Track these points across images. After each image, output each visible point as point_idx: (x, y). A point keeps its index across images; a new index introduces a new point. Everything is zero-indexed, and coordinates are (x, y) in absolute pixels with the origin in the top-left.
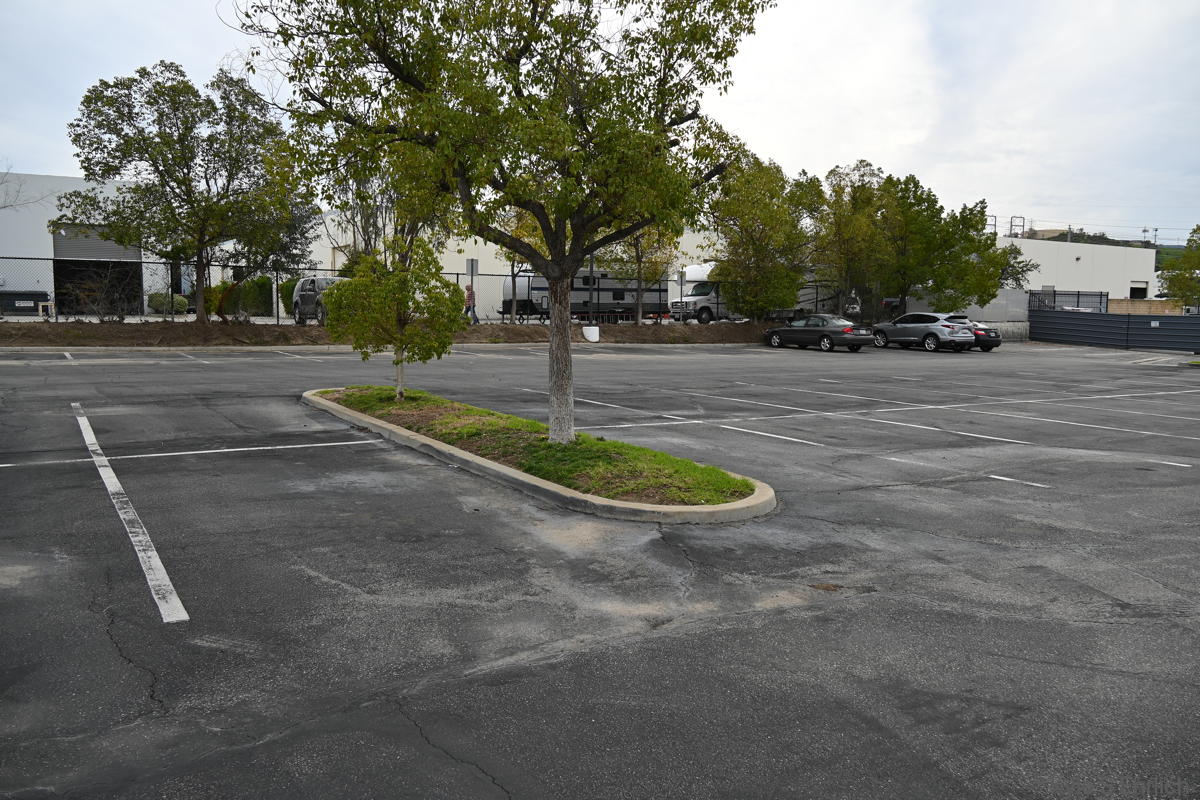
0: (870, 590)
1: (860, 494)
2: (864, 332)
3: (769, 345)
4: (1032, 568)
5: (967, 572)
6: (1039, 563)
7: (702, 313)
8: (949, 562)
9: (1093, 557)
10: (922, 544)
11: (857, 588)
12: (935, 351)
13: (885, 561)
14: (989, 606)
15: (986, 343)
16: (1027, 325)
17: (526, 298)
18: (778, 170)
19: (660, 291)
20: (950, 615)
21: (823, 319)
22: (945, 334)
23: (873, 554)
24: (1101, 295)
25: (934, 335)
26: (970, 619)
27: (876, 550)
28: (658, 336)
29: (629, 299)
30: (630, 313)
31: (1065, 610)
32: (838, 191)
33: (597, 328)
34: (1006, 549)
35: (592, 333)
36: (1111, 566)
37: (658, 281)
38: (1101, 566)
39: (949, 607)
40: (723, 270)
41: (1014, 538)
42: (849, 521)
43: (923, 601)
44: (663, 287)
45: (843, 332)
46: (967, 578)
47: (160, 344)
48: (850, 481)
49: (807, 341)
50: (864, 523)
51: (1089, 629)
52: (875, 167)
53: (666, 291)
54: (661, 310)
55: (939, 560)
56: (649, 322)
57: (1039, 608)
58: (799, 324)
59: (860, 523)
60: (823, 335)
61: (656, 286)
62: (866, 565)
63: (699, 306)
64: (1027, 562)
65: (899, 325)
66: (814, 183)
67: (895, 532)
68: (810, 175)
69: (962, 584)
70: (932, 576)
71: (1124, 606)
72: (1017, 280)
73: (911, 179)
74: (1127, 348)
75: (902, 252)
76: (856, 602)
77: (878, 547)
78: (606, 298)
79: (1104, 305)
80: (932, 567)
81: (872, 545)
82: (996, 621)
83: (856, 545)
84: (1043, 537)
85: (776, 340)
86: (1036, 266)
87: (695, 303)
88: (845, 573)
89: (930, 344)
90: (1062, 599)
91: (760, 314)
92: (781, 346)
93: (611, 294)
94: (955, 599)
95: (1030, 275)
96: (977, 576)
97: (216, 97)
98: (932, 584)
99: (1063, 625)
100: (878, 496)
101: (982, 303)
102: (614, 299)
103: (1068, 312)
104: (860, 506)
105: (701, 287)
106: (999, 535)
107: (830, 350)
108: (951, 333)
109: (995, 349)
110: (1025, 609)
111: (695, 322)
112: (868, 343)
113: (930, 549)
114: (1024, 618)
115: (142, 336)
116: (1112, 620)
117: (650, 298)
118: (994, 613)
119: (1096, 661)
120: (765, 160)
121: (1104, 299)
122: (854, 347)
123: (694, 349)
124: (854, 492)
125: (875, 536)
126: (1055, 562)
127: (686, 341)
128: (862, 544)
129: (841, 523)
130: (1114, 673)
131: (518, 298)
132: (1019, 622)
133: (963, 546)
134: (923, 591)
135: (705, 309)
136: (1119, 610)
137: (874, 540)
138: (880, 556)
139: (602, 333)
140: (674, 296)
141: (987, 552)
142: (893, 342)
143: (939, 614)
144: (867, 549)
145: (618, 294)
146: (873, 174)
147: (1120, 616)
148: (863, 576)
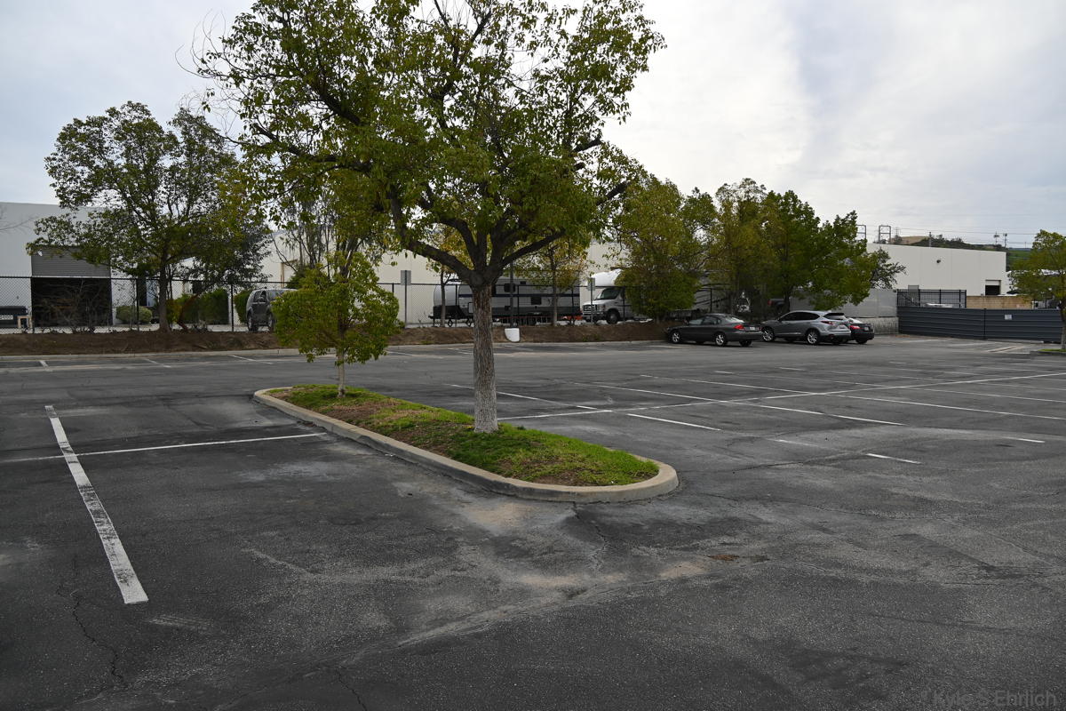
0: (762, 559)
1: (754, 473)
2: (753, 329)
3: (668, 340)
4: (906, 536)
5: (849, 541)
6: (912, 531)
7: (610, 315)
8: (833, 533)
9: (961, 525)
10: (809, 516)
11: (751, 557)
12: (817, 344)
13: (776, 533)
14: (868, 571)
15: (861, 336)
16: (896, 320)
17: (454, 304)
18: (674, 188)
19: (572, 295)
20: (835, 580)
21: (717, 318)
22: (825, 329)
23: (765, 526)
24: (960, 292)
25: (815, 330)
26: (852, 583)
27: (768, 523)
28: (572, 336)
29: (545, 303)
30: (546, 315)
31: (937, 574)
32: (727, 205)
33: (518, 330)
34: (883, 519)
35: (514, 334)
36: (976, 533)
37: (570, 287)
38: (968, 533)
39: (833, 572)
40: (628, 276)
41: (890, 509)
42: (743, 497)
43: (811, 568)
44: (574, 292)
45: (735, 329)
46: (849, 547)
47: (127, 351)
48: (744, 461)
49: (703, 338)
50: (757, 499)
51: (959, 590)
52: (758, 185)
53: (578, 295)
54: (574, 312)
55: (824, 530)
56: (563, 323)
57: (914, 572)
58: (697, 322)
59: (753, 499)
60: (718, 332)
61: (569, 292)
62: (760, 537)
63: (607, 310)
64: (902, 531)
65: (784, 322)
66: (706, 199)
67: (784, 506)
68: (702, 192)
69: (845, 552)
70: (818, 545)
71: (989, 568)
72: (886, 281)
73: (790, 194)
74: (984, 339)
75: (784, 258)
76: (751, 570)
77: (769, 520)
78: (526, 303)
79: (963, 301)
80: (818, 537)
81: (764, 518)
82: (876, 584)
83: (750, 519)
84: (915, 508)
85: (676, 337)
86: (902, 269)
87: (604, 306)
88: (741, 544)
89: (812, 338)
90: (934, 563)
91: (661, 314)
92: (681, 342)
93: (529, 299)
94: (839, 566)
95: (898, 276)
96: (858, 544)
97: (178, 133)
98: (819, 553)
99: (935, 587)
100: (769, 474)
101: (856, 301)
102: (533, 303)
103: (932, 308)
104: (753, 483)
105: (609, 292)
106: (876, 508)
107: (724, 345)
108: (830, 328)
109: (869, 342)
110: (901, 573)
111: (604, 322)
112: (758, 338)
113: (816, 521)
114: (901, 581)
115: (111, 344)
116: (979, 582)
117: (564, 302)
118: (873, 578)
119: (966, 619)
120: (662, 180)
121: (963, 296)
122: (745, 342)
123: (603, 346)
124: (748, 472)
125: (767, 510)
126: (927, 530)
127: (596, 340)
128: (755, 517)
129: (737, 499)
130: (982, 630)
131: (446, 304)
132: (896, 585)
133: (845, 518)
134: (810, 559)
135: (613, 311)
136: (984, 572)
137: (766, 514)
138: (772, 529)
139: (522, 334)
140: (585, 300)
141: (866, 523)
142: (778, 337)
143: (825, 579)
144: (760, 522)
145: (536, 299)
146: (757, 191)
147: (986, 577)
148: (757, 546)
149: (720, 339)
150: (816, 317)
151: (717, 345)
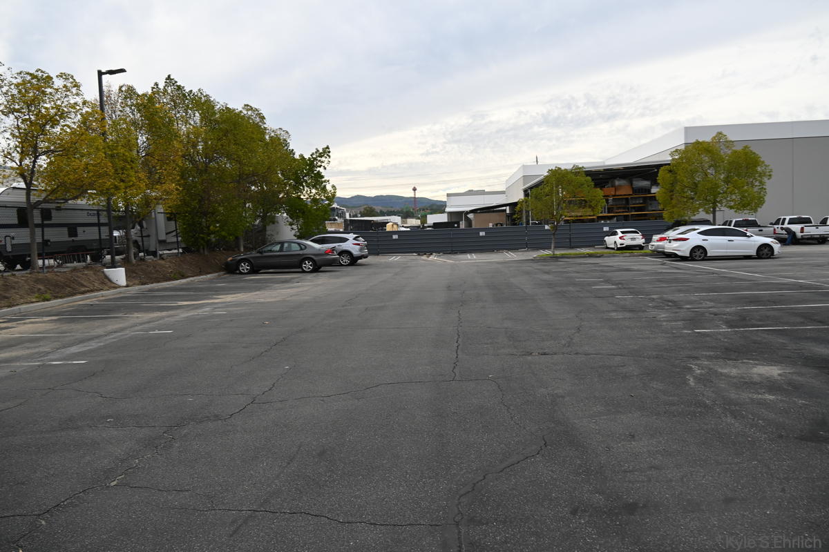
22: (357, 251)
25: (346, 252)
29: (82, 235)
33: (123, 269)
74: (378, 254)
85: (245, 267)
89: (346, 260)
93: (65, 230)
102: (70, 235)
108: (360, 249)
139: (129, 275)
145: (72, 230)
149: (308, 265)
150: (345, 240)
151: (304, 272)
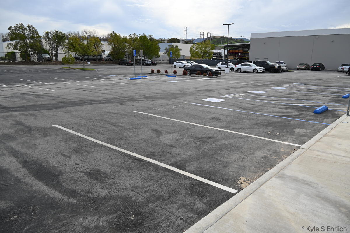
3: (119, 64)
7: (108, 59)
15: (154, 64)
16: (169, 61)
19: (100, 56)
24: (183, 56)
28: (101, 64)
29: (95, 57)
30: (96, 60)
32: (131, 39)
35: (89, 63)
40: (111, 52)
45: (130, 62)
49: (124, 64)
54: (101, 59)
56: (99, 61)
58: (123, 61)
60: (127, 63)
66: (126, 38)
68: (125, 36)
78: (92, 57)
87: (108, 58)
89: (145, 64)
91: (117, 59)
92: (121, 65)
101: (158, 57)
102: (93, 57)
105: (109, 55)
107: (128, 65)
108: (148, 62)
109: (157, 65)
111: (108, 61)
117: (99, 57)
123: (106, 65)
135: (109, 59)
140: (103, 57)
146: (137, 36)
150: (145, 60)
151: (126, 65)
